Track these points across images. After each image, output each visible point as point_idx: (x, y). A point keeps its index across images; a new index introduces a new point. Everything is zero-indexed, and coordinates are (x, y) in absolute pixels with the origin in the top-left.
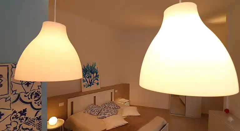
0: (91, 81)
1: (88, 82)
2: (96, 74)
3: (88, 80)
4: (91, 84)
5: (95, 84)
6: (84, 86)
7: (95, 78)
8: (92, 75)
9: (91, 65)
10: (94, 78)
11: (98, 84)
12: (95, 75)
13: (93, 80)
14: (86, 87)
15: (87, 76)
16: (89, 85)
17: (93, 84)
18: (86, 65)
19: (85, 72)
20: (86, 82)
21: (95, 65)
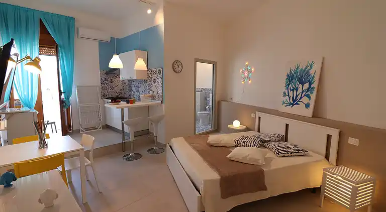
0: (297, 96)
1: (290, 98)
2: (310, 85)
3: (291, 94)
4: (295, 102)
5: (302, 106)
6: (284, 103)
7: (304, 93)
8: (300, 86)
9: (302, 67)
10: (302, 92)
11: (307, 106)
12: (306, 86)
13: (299, 97)
14: (285, 105)
15: (292, 88)
16: (290, 104)
17: (297, 104)
18: (293, 69)
19: (289, 80)
20: (287, 97)
21: (311, 67)
